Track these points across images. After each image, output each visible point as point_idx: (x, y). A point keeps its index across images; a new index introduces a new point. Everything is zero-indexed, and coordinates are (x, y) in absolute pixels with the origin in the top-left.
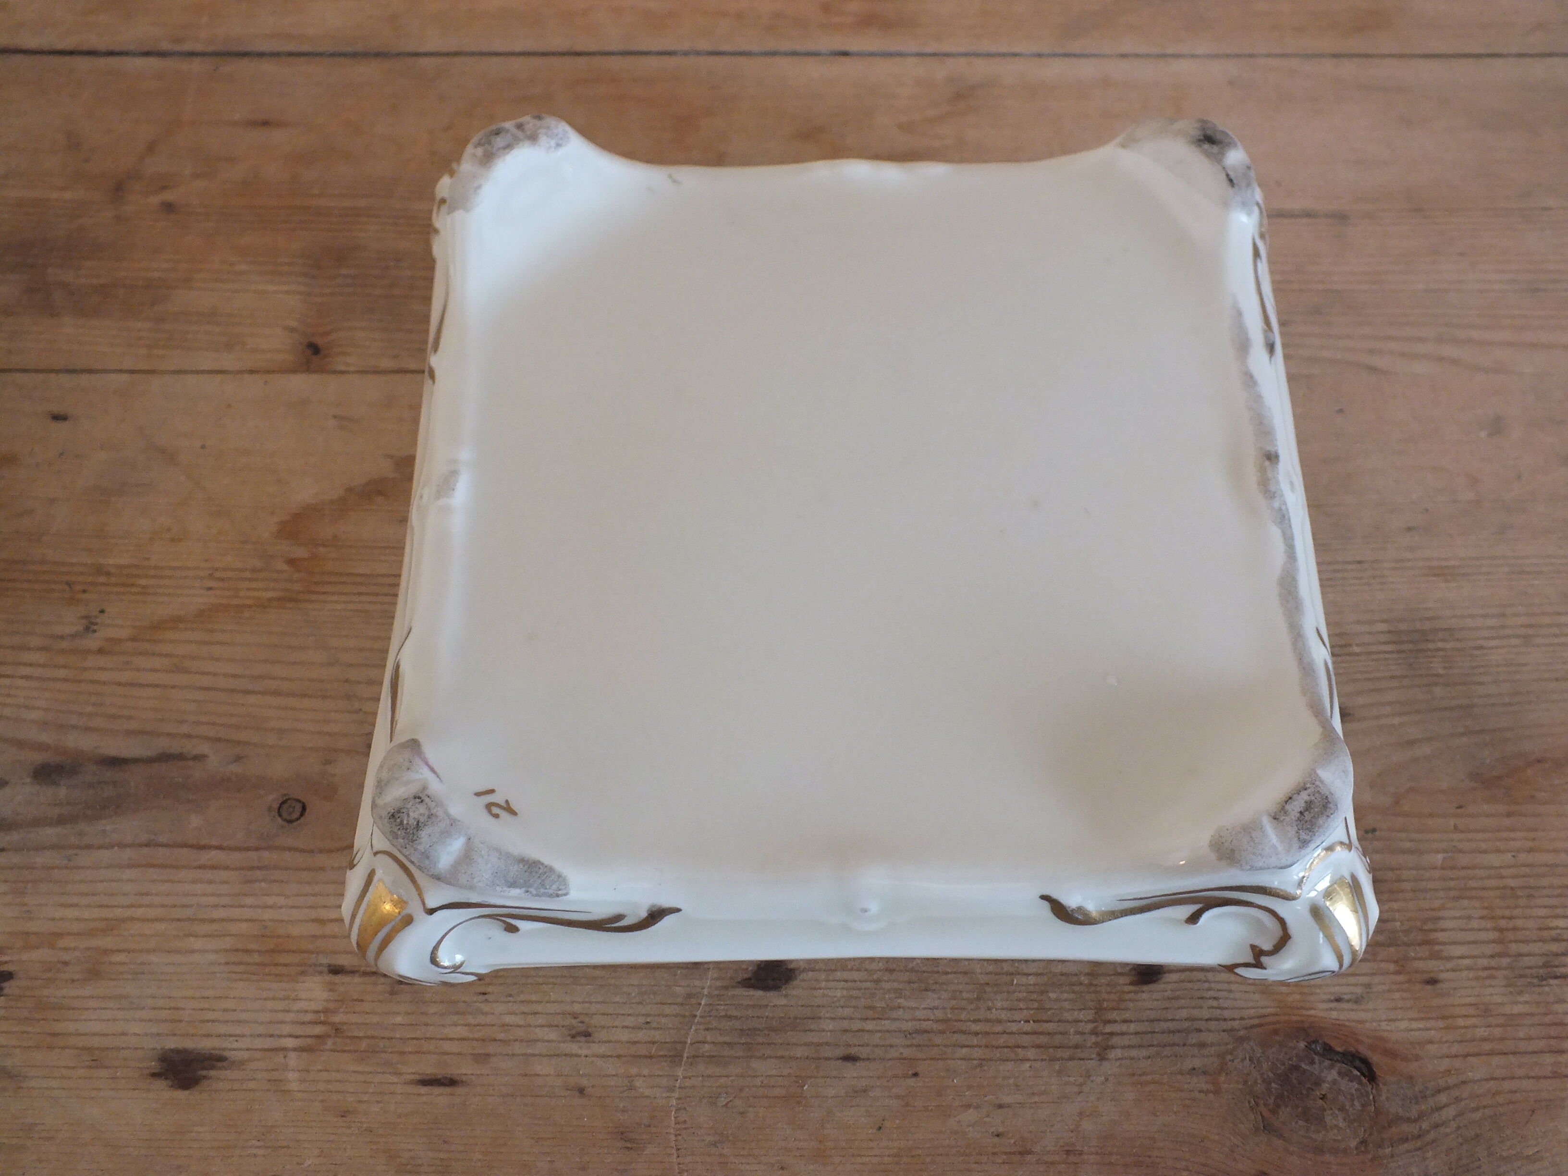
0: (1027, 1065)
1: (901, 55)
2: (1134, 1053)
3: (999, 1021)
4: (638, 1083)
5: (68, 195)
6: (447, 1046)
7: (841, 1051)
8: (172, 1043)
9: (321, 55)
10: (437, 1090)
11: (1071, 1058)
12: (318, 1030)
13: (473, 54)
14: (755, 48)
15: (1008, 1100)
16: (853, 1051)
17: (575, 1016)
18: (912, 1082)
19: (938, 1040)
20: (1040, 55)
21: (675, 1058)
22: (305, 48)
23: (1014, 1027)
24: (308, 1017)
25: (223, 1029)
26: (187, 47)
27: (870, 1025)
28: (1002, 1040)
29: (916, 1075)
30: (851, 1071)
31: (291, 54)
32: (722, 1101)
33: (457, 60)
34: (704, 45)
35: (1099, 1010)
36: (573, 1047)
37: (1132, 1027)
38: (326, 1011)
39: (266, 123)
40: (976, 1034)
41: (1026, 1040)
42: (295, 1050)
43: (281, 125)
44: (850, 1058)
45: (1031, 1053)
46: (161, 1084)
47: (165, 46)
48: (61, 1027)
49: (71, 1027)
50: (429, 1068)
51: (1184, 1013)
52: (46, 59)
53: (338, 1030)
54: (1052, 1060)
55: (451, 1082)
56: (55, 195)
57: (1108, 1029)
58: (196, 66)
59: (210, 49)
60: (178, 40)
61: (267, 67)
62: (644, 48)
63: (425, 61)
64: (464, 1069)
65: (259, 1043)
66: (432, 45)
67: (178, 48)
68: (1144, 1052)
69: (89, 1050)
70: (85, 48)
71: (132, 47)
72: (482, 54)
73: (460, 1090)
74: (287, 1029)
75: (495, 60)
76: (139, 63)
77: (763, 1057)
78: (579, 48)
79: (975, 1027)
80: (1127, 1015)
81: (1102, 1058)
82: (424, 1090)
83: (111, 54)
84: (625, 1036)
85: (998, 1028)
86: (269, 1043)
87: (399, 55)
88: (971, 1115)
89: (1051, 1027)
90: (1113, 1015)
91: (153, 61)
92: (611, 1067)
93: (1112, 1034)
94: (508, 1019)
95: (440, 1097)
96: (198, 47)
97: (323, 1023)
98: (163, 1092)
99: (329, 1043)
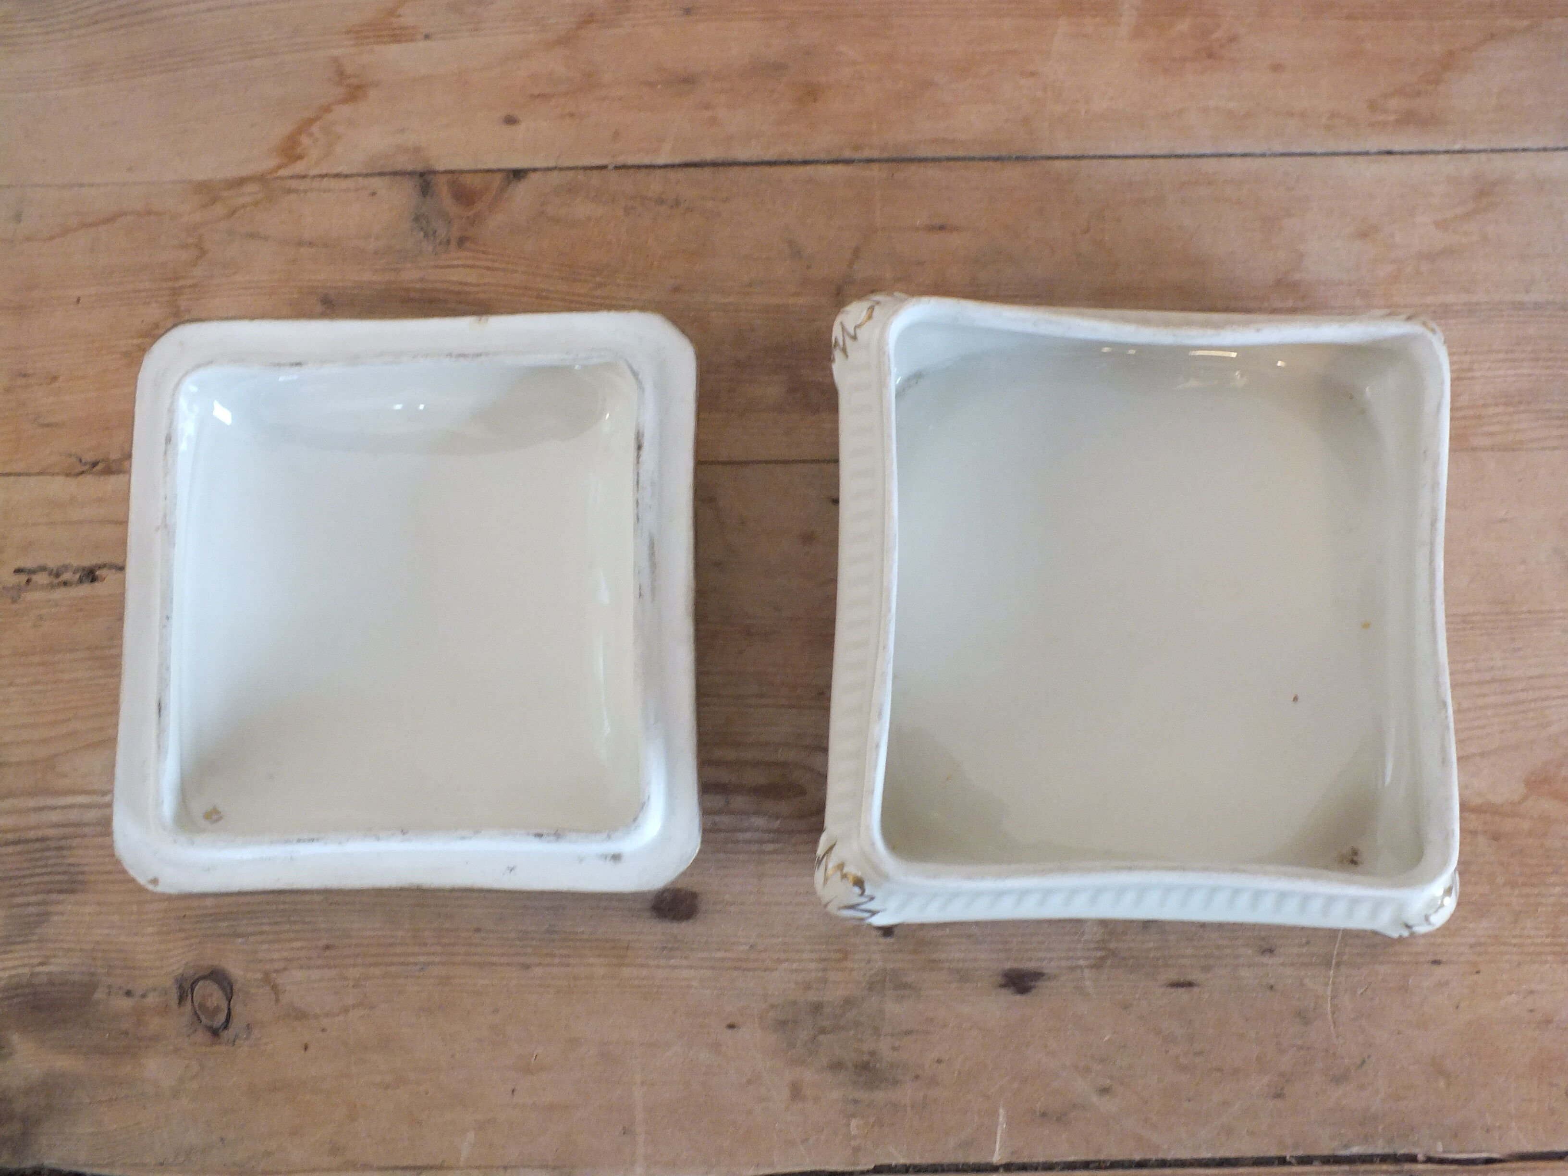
0: (1547, 966)
1: (1433, 152)
3: (1529, 937)
4: (1307, 981)
5: (801, 301)
6: (1184, 961)
7: (1431, 958)
8: (1010, 965)
9: (973, 159)
10: (1181, 990)
12: (1100, 954)
13: (1094, 157)
14: (1319, 150)
15: (1536, 988)
16: (1439, 958)
17: (1263, 939)
18: (1476, 977)
19: (1491, 949)
20: (1545, 150)
21: (1327, 964)
22: (961, 153)
23: (1539, 941)
25: (1039, 955)
26: (866, 154)
27: (1448, 941)
28: (1532, 949)
29: (1478, 972)
30: (1439, 971)
31: (949, 159)
32: (1359, 991)
33: (1085, 162)
34: (1278, 148)
36: (1265, 959)
38: (1103, 941)
39: (942, 228)
40: (1515, 945)
41: (1548, 949)
42: (1087, 967)
43: (954, 229)
44: (1436, 962)
45: (1550, 958)
46: (1004, 991)
47: (847, 154)
48: (935, 956)
49: (943, 956)
50: (1173, 975)
52: (756, 170)
53: (1113, 953)
55: (1190, 984)
56: (791, 301)
58: (875, 172)
59: (885, 155)
60: (857, 148)
61: (932, 172)
62: (1230, 150)
63: (1057, 163)
64: (1196, 976)
65: (1064, 963)
66: (1065, 148)
67: (857, 155)
69: (958, 971)
70: (786, 158)
71: (822, 156)
72: (1102, 157)
73: (1196, 990)
74: (1080, 954)
75: (1112, 162)
76: (830, 169)
77: (1382, 963)
78: (1179, 151)
79: (1514, 941)
82: (1173, 990)
83: (806, 163)
84: (1295, 950)
85: (1529, 941)
86: (1069, 963)
87: (1034, 158)
88: (1514, 998)
89: (1562, 940)
91: (841, 169)
92: (1288, 971)
94: (1220, 942)
95: (1183, 994)
96: (875, 154)
97: (1102, 949)
98: (1008, 997)
99: (1109, 962)
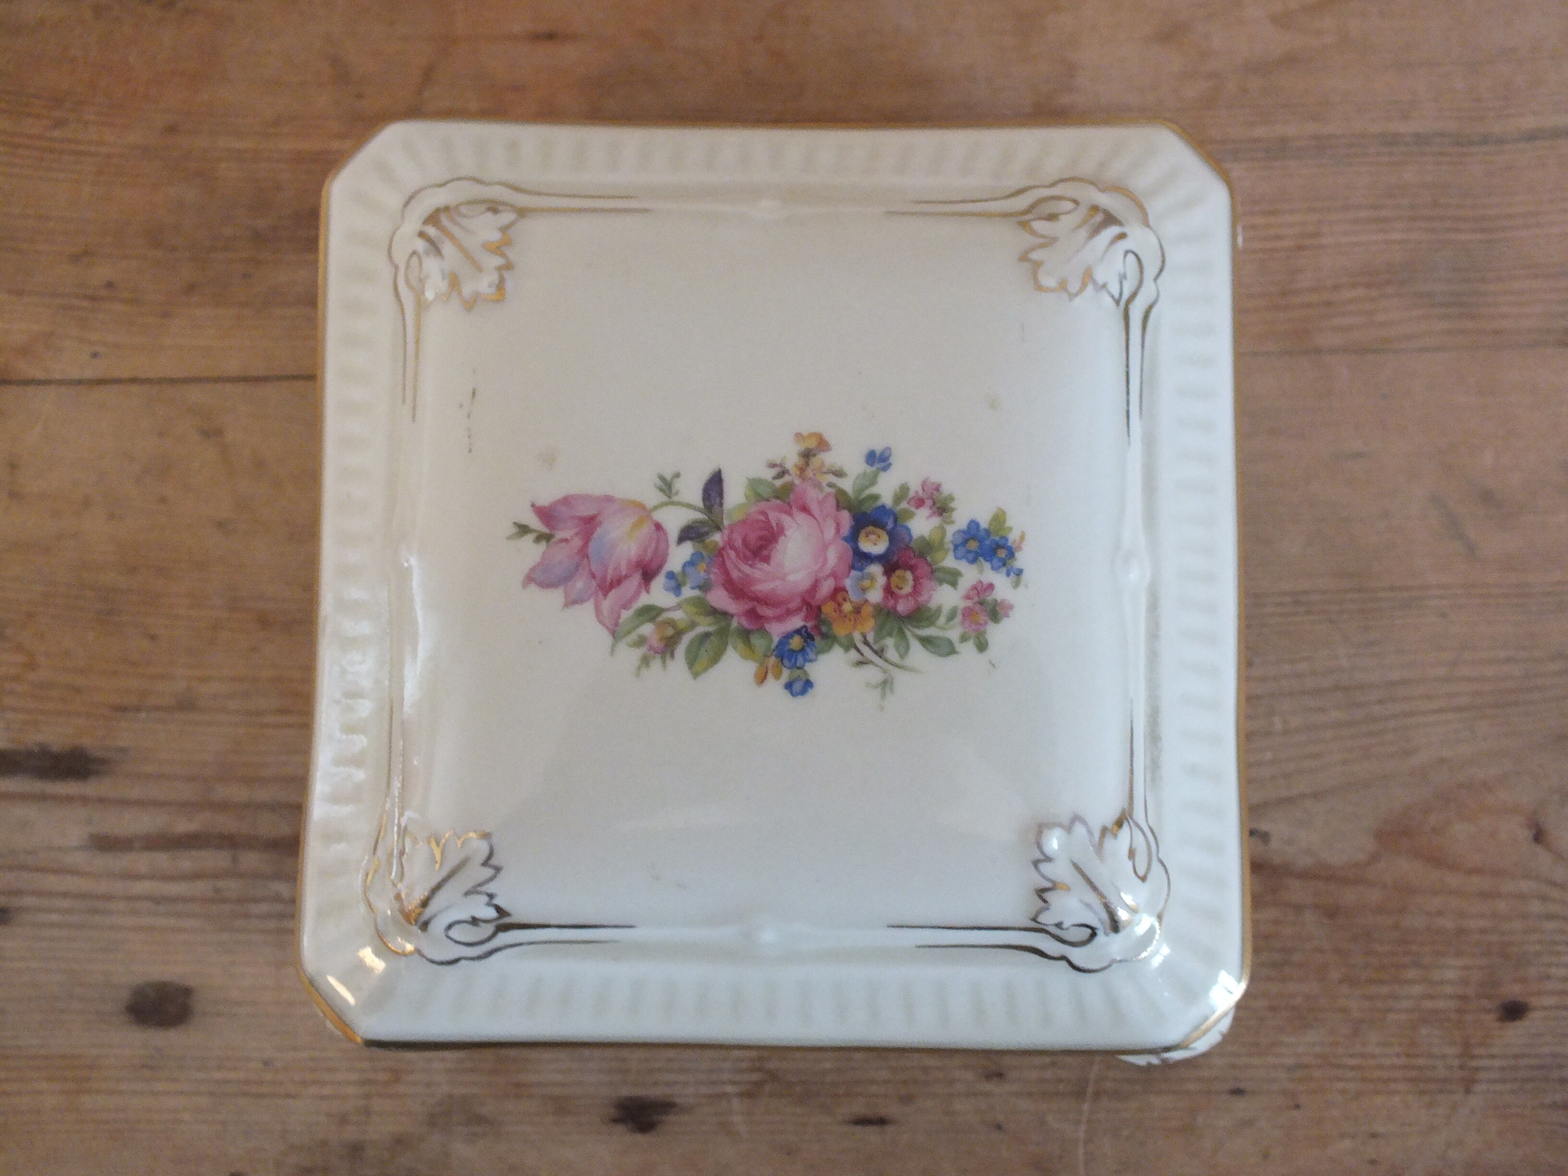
0: (1397, 1098)
2: (1499, 1087)
3: (1373, 1056)
4: (1049, 1118)
6: (874, 1089)
7: (1228, 1086)
8: (626, 1092)
10: (868, 1130)
11: (1441, 1092)
12: (755, 1077)
15: (1381, 1129)
16: (1242, 1085)
18: (1295, 1113)
19: (1317, 1074)
21: (1080, 1094)
23: (1387, 1062)
24: (744, 1065)
25: (670, 1077)
27: (1256, 1061)
28: (1376, 1074)
29: (1297, 1107)
30: (1240, 1104)
32: (1125, 1133)
35: (1467, 1045)
36: (988, 1087)
37: (1497, 1063)
38: (760, 1058)
39: (550, 36)
40: (1352, 1068)
41: (1398, 1074)
42: (736, 1095)
44: (1238, 1092)
45: (1402, 1087)
46: (620, 1128)
50: (858, 1108)
51: (1546, 1050)
53: (770, 1075)
54: (1422, 1093)
55: (882, 1122)
57: (1475, 1063)
64: (892, 1109)
65: (704, 1090)
68: (1508, 1086)
69: (554, 1099)
73: (890, 1129)
74: (726, 1076)
77: (1159, 1093)
79: (1351, 1062)
80: (1494, 1051)
81: (1468, 1091)
82: (858, 1129)
84: (1035, 1074)
85: (1372, 1062)
86: (712, 1090)
88: (1347, 1143)
89: (1421, 1061)
90: (1481, 1051)
92: (1024, 1104)
93: (1477, 1069)
95: (871, 1134)
97: (759, 1070)
98: (625, 1137)
99: (768, 1088)
